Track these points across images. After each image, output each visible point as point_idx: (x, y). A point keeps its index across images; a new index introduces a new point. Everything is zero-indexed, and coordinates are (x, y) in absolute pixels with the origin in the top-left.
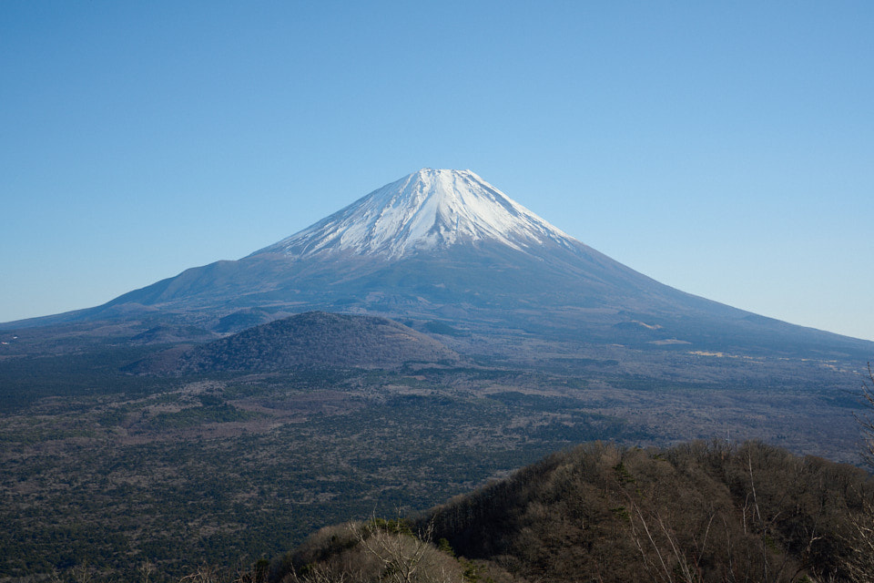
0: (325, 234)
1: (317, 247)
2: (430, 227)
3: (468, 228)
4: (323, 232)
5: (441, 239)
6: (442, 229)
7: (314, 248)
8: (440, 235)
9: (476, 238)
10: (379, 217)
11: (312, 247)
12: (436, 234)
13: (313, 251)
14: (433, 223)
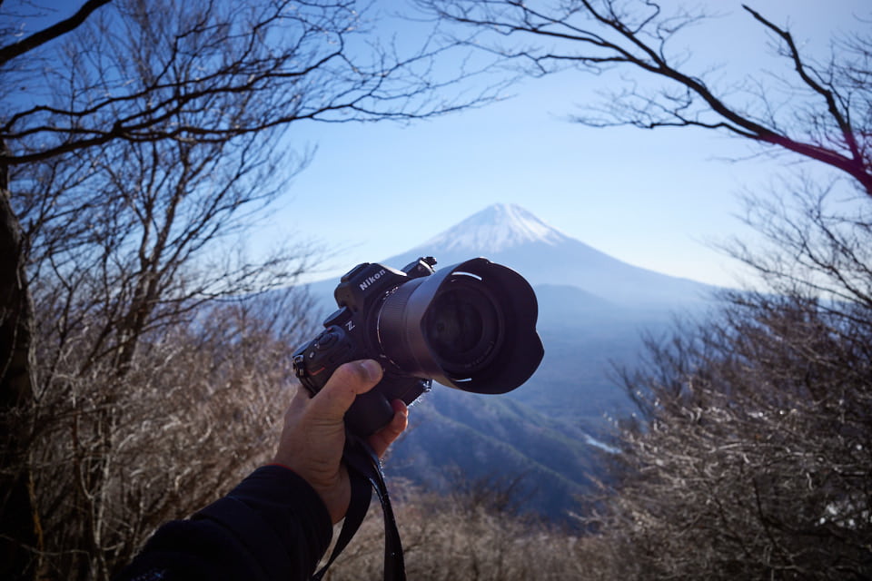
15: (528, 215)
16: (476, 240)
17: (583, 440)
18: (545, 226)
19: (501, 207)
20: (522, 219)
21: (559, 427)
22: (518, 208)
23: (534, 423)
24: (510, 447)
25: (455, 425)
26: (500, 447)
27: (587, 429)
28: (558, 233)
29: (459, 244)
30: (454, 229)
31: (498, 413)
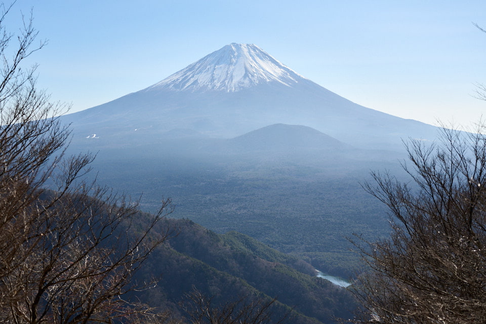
0: (189, 78)
1: (187, 85)
2: (243, 75)
3: (262, 75)
4: (187, 77)
5: (251, 81)
6: (250, 76)
7: (185, 85)
8: (250, 78)
9: (268, 80)
10: (215, 69)
11: (184, 85)
12: (247, 78)
13: (186, 87)
14: (244, 72)
15: (264, 56)
16: (212, 80)
17: (313, 274)
18: (280, 67)
19: (238, 47)
20: (258, 59)
21: (292, 262)
22: (255, 49)
23: (267, 258)
24: (244, 281)
25: (190, 260)
26: (234, 282)
27: (317, 265)
28: (292, 73)
29: (196, 82)
30: (191, 68)
31: (232, 248)
